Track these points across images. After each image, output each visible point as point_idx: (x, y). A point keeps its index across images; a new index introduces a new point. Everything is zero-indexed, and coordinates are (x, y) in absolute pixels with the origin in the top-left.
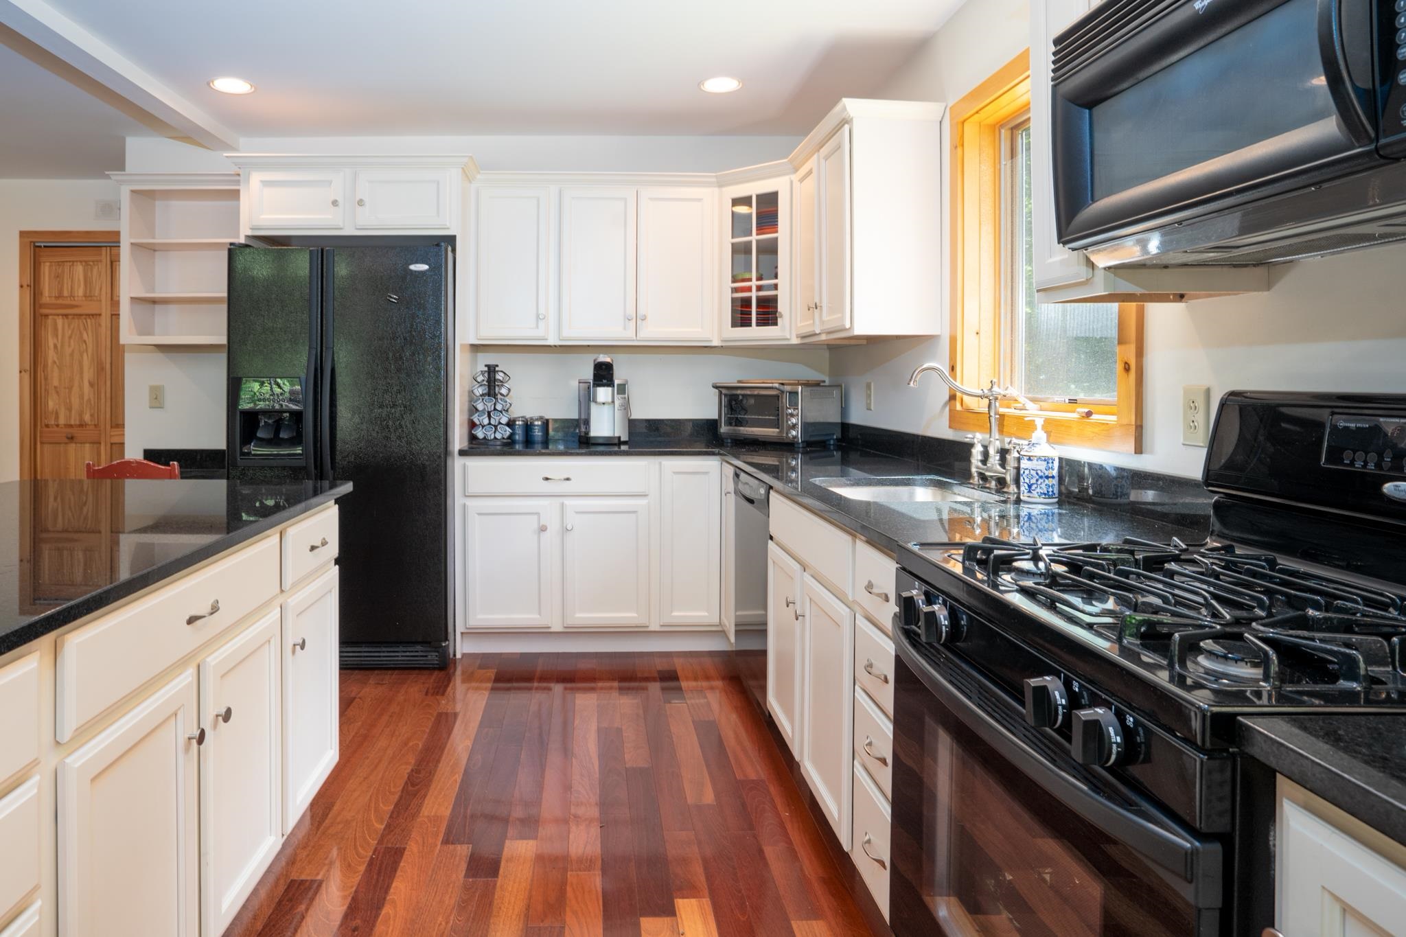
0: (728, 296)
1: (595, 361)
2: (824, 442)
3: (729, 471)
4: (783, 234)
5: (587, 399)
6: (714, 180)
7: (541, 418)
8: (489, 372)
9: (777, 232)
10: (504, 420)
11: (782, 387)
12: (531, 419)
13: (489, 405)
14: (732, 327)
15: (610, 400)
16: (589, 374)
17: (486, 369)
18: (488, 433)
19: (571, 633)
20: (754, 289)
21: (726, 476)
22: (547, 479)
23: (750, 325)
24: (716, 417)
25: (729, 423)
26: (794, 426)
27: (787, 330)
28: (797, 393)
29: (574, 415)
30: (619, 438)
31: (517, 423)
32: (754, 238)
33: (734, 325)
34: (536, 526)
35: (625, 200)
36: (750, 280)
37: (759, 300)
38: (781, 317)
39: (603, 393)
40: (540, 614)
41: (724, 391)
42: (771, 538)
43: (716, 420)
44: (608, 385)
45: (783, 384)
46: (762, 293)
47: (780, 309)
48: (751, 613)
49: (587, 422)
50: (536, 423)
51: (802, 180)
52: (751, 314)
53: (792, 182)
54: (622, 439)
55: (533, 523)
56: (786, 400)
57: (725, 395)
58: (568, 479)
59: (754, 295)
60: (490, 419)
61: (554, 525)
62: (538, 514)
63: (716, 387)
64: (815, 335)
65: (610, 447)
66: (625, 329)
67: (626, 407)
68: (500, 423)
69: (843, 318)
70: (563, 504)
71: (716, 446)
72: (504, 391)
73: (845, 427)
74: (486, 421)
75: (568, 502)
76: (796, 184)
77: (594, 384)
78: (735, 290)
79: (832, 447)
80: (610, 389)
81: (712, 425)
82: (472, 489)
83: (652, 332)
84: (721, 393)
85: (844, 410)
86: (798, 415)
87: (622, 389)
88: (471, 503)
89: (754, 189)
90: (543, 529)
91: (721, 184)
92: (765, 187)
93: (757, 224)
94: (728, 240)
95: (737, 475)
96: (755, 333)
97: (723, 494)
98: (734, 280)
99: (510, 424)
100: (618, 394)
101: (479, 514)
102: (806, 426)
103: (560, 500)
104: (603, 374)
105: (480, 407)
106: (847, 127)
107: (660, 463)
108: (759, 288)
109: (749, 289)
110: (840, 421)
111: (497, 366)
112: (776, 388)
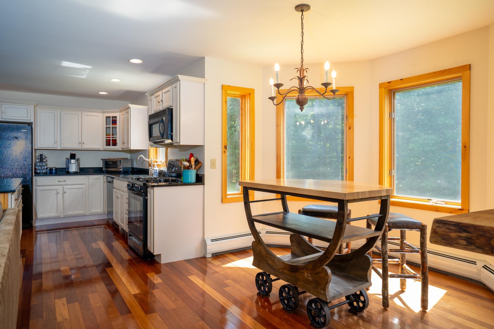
0: (105, 139)
1: (70, 153)
2: (128, 171)
3: (105, 177)
4: (118, 125)
5: (68, 162)
6: (101, 112)
7: (54, 168)
8: (40, 156)
9: (116, 125)
10: (45, 168)
11: (118, 160)
12: (52, 167)
13: (41, 164)
14: (106, 146)
15: (75, 163)
16: (69, 157)
17: (40, 155)
18: (41, 171)
19: (65, 217)
20: (111, 137)
21: (105, 179)
22: (59, 181)
23: (110, 146)
24: (102, 167)
25: (106, 168)
26: (120, 168)
27: (119, 147)
28: (121, 161)
29: (64, 166)
30: (77, 172)
31: (48, 169)
32: (111, 126)
33: (106, 145)
34: (56, 193)
35: (78, 115)
36: (110, 135)
37: (112, 140)
38: (117, 144)
39: (73, 161)
40: (57, 213)
41: (104, 160)
42: (114, 188)
43: (102, 168)
44: (74, 159)
45: (118, 159)
46: (113, 139)
47: (117, 142)
48: (110, 209)
49: (68, 168)
50: (54, 169)
51: (122, 115)
52: (110, 143)
53: (120, 115)
54: (78, 172)
55: (55, 192)
56: (119, 163)
57: (104, 161)
58: (65, 181)
59: (111, 139)
60: (41, 168)
61: (61, 192)
62: (57, 190)
63: (102, 159)
64: (124, 148)
65: (75, 173)
66: (78, 146)
67: (79, 165)
68: (44, 169)
69: (129, 146)
70: (63, 187)
71: (102, 173)
72: (45, 161)
73: (133, 168)
74: (40, 168)
75: (65, 186)
76: (121, 115)
77: (70, 159)
78: (106, 137)
79: (130, 173)
80: (75, 160)
81: (101, 169)
82: (38, 184)
83: (85, 147)
84: (103, 161)
85: (132, 165)
86: (121, 165)
87: (78, 160)
88: (38, 188)
89: (111, 115)
90: (58, 193)
91: (103, 112)
92: (114, 115)
93: (112, 122)
94: (105, 126)
95: (107, 178)
96: (111, 147)
97: (104, 182)
98: (106, 135)
99: (47, 169)
100: (77, 161)
101: (40, 190)
102: (123, 168)
103: (63, 186)
104: (73, 156)
105: (38, 164)
106: (129, 109)
107: (89, 177)
108: (112, 137)
109: (110, 137)
110: (131, 167)
111: (43, 154)
112: (116, 160)
